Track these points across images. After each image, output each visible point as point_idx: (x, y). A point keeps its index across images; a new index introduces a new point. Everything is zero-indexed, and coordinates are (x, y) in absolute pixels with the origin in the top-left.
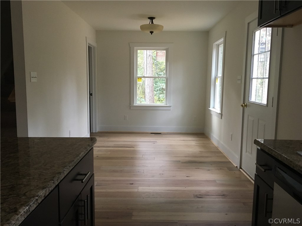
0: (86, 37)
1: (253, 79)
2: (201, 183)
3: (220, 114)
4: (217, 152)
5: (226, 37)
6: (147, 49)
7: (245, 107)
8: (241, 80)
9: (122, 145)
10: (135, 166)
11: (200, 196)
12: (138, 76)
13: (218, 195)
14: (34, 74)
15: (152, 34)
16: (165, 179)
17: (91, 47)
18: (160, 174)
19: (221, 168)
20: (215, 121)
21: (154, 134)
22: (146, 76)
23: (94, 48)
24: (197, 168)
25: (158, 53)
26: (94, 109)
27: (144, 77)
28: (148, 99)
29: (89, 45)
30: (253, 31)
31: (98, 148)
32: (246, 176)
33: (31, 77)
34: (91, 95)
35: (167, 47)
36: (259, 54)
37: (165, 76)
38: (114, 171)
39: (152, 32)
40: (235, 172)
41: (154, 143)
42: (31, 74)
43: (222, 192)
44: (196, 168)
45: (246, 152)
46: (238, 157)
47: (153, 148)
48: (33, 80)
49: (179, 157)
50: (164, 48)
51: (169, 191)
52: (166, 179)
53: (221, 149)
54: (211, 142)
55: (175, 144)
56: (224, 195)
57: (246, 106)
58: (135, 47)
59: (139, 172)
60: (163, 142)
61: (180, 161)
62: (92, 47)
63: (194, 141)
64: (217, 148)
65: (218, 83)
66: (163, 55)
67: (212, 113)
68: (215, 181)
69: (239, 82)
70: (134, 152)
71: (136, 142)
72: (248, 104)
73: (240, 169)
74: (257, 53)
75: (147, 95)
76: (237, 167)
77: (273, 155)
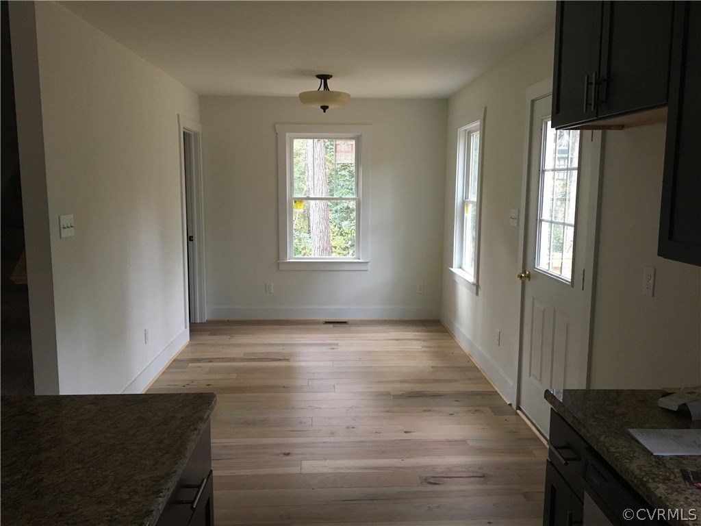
0: (178, 115)
1: (543, 223)
2: (437, 449)
3: (473, 284)
4: (469, 369)
5: (484, 120)
6: (313, 138)
7: (527, 280)
8: (518, 219)
9: (261, 353)
10: (293, 408)
11: (433, 480)
12: (296, 195)
13: (473, 477)
14: (67, 219)
15: (325, 112)
16: (359, 440)
17: (189, 134)
18: (347, 428)
19: (477, 408)
20: (464, 299)
21: (331, 326)
22: (311, 196)
23: (196, 134)
24: (425, 408)
25: (338, 147)
26: (197, 270)
27: (309, 198)
28: (316, 237)
29: (186, 131)
30: (542, 120)
31: (210, 364)
32: (530, 429)
33: (62, 226)
34: (190, 240)
35: (359, 134)
36: (554, 170)
37: (354, 197)
38: (247, 423)
39: (325, 108)
40: (506, 417)
41: (333, 349)
42: (61, 221)
43: (480, 468)
44: (425, 411)
45: (530, 376)
46: (513, 384)
47: (330, 361)
48: (65, 233)
49: (387, 382)
50: (351, 135)
51: (368, 471)
52: (362, 439)
53: (476, 361)
54: (456, 342)
55: (377, 350)
56: (483, 476)
57: (529, 277)
58: (287, 134)
59: (301, 423)
60: (351, 345)
61: (388, 394)
62: (192, 134)
63: (418, 340)
64: (467, 357)
65: (470, 213)
66: (350, 150)
67: (457, 280)
68: (464, 442)
69: (514, 223)
70: (290, 372)
71: (292, 345)
72: (532, 272)
73: (518, 411)
74: (552, 167)
75: (314, 227)
76: (510, 405)
77: (581, 433)
